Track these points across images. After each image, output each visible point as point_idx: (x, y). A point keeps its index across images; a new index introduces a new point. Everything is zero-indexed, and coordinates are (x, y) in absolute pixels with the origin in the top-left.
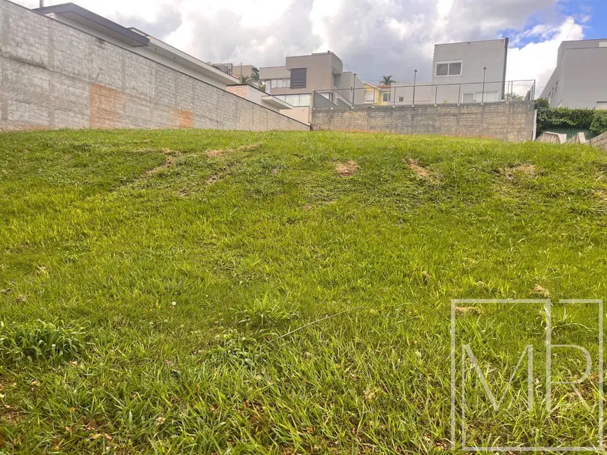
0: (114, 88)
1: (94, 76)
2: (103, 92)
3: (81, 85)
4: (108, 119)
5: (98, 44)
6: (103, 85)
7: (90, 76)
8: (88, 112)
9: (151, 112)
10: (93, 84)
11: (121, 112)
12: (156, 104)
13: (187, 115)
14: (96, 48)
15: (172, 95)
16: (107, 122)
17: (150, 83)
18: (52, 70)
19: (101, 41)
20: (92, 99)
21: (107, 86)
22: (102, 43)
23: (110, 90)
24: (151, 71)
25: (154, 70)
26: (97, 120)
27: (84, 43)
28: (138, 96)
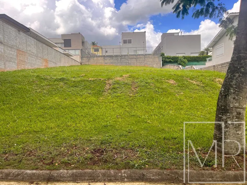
0: (24, 51)
1: (18, 46)
2: (21, 53)
3: (13, 50)
4: (23, 64)
5: (18, 32)
6: (20, 49)
7: (16, 46)
8: (16, 62)
9: (36, 60)
10: (18, 50)
11: (27, 61)
12: (37, 57)
13: (46, 61)
14: (18, 34)
15: (41, 53)
16: (23, 65)
17: (35, 48)
18: (4, 44)
19: (19, 31)
20: (17, 56)
21: (22, 50)
22: (19, 32)
23: (23, 52)
24: (35, 43)
25: (35, 42)
26: (19, 65)
27: (14, 32)
28: (31, 54)
